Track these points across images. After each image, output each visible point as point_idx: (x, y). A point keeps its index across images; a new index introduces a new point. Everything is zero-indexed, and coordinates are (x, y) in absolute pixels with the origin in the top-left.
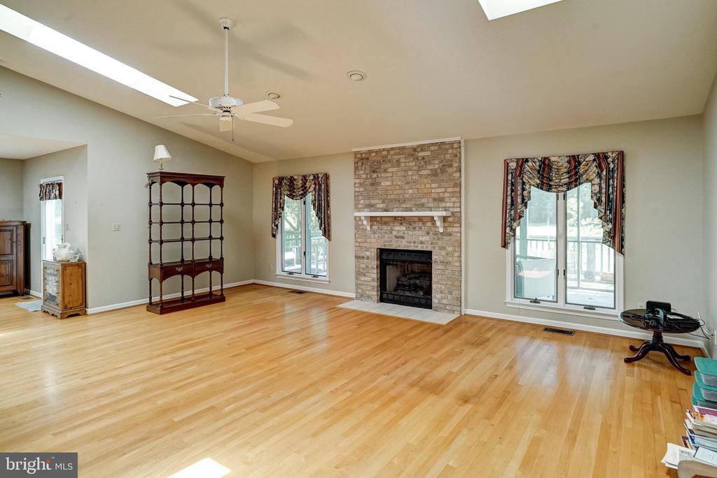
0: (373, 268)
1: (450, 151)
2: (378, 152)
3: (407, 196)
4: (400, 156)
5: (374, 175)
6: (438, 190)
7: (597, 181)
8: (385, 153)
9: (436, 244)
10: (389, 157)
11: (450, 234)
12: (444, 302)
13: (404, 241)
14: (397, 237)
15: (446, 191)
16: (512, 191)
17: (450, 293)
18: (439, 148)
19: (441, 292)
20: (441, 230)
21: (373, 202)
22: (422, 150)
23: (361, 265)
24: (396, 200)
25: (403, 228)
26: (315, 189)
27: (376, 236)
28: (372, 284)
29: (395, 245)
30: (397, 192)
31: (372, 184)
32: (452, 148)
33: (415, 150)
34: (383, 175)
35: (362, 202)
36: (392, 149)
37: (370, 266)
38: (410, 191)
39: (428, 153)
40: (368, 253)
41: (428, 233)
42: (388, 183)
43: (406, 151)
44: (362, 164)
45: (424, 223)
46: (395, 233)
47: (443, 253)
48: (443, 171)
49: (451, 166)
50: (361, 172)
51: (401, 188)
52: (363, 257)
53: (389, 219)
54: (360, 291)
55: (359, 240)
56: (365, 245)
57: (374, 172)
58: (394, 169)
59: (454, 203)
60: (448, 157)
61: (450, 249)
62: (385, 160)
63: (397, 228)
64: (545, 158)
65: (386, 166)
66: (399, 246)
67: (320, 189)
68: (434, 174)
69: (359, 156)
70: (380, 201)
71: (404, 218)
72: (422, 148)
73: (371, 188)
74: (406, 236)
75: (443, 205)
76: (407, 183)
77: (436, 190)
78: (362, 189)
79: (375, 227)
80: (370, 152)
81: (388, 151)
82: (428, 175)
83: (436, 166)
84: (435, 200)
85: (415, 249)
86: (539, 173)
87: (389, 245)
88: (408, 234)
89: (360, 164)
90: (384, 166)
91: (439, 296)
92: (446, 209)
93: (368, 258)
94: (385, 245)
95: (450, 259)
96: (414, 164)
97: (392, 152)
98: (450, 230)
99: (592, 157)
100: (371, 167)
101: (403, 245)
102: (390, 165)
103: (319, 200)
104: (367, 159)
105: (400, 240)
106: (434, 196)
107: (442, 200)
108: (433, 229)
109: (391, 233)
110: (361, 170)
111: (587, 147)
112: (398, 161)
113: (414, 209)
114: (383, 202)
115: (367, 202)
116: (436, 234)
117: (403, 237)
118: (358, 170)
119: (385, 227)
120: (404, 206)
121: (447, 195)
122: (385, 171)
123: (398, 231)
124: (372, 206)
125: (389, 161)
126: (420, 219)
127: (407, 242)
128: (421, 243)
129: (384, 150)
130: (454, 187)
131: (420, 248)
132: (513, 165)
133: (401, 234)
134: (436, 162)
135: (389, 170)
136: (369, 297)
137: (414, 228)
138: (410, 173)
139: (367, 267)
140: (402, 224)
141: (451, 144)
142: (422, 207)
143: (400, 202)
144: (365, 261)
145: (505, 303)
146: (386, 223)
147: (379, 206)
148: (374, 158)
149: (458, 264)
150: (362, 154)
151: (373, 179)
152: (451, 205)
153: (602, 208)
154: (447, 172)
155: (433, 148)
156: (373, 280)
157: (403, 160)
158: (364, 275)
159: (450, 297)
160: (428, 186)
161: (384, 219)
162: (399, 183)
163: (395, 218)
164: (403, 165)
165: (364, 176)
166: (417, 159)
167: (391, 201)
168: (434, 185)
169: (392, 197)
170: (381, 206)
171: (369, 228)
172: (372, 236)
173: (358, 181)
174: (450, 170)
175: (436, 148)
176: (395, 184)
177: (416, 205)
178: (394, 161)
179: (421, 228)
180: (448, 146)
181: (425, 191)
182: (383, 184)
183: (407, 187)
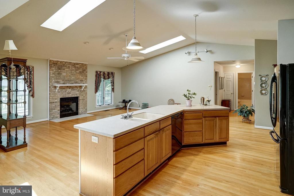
0: (58, 106)
1: (85, 66)
2: (61, 62)
3: (72, 79)
4: (70, 65)
5: (59, 71)
6: (82, 78)
7: (112, 78)
8: (64, 63)
9: (81, 94)
10: (66, 65)
11: (84, 91)
12: (83, 111)
13: (71, 94)
14: (68, 93)
15: (83, 78)
16: (99, 79)
17: (84, 108)
18: (82, 65)
19: (82, 109)
20: (82, 90)
21: (59, 80)
22: (77, 65)
23: (53, 106)
24: (68, 80)
25: (70, 90)
26: (27, 73)
27: (60, 93)
28: (58, 112)
29: (68, 96)
30: (68, 77)
31: (58, 74)
32: (86, 66)
33: (75, 64)
34: (63, 71)
35: (54, 80)
36: (67, 62)
37: (57, 105)
38: (73, 77)
39: (79, 66)
40: (56, 101)
41: (78, 91)
42: (65, 74)
43: (72, 64)
44: (54, 65)
45: (77, 88)
46: (67, 92)
47: (83, 96)
48: (83, 72)
49: (85, 71)
50: (53, 69)
51: (70, 76)
52: (54, 102)
53: (65, 87)
54: (52, 116)
55: (52, 96)
56: (55, 97)
57: (59, 69)
58: (67, 69)
59: (86, 82)
60: (84, 68)
61: (84, 95)
62: (64, 65)
63: (68, 90)
64: (104, 72)
65: (64, 68)
66: (69, 96)
67: (30, 74)
68: (80, 73)
69: (53, 62)
70: (61, 81)
71: (71, 86)
72: (77, 64)
73: (58, 75)
74: (71, 92)
75: (83, 82)
76: (72, 75)
77: (81, 77)
78: (53, 75)
79: (60, 90)
80: (58, 61)
81: (65, 62)
82: (79, 73)
83: (81, 70)
84: (80, 80)
85: (74, 96)
86: (103, 75)
87: (65, 96)
88: (72, 92)
89: (53, 65)
90: (63, 68)
91: (81, 110)
92: (84, 83)
93: (56, 102)
94: (63, 97)
95: (84, 98)
96: (74, 69)
97: (67, 63)
98: (85, 89)
99: (111, 73)
100: (58, 67)
101: (70, 96)
102: (66, 68)
103: (30, 79)
104: (56, 64)
105: (69, 94)
106: (80, 79)
107: (82, 81)
108: (80, 90)
109: (66, 92)
110: (54, 68)
111: (110, 71)
112: (69, 67)
113: (74, 83)
114: (63, 81)
115: (56, 80)
116: (81, 91)
117: (70, 93)
118: (52, 67)
119: (63, 90)
120: (71, 82)
121: (84, 79)
122: (64, 70)
123: (68, 91)
124: (58, 82)
125: (66, 66)
126: (76, 86)
127: (72, 95)
128: (76, 94)
129: (64, 62)
130: (86, 77)
131: (76, 96)
132: (99, 73)
133: (69, 92)
134: (81, 69)
135: (66, 69)
136: (56, 117)
137: (74, 90)
138: (73, 71)
139: (56, 106)
140: (70, 88)
141: (85, 64)
142: (76, 83)
143: (69, 81)
144: (55, 104)
145: (96, 107)
146: (64, 88)
147: (61, 82)
148: (60, 64)
149: (86, 99)
150: (54, 61)
151: (59, 72)
152: (85, 82)
153: (112, 83)
154: (84, 72)
155: (80, 64)
156: (59, 110)
157: (70, 67)
158: (54, 109)
159: (84, 109)
160: (79, 76)
161: (63, 87)
162: (69, 74)
163: (67, 86)
164: (71, 68)
165: (55, 70)
166: (75, 67)
167: (66, 80)
168: (80, 76)
169: (67, 79)
170: (62, 82)
171: (57, 91)
172: (58, 94)
173: (52, 72)
174: (85, 72)
175: (81, 65)
176: (67, 74)
177: (74, 82)
178: (68, 67)
179: (76, 90)
180: (84, 65)
181: (78, 78)
182: (63, 74)
183: (72, 76)
